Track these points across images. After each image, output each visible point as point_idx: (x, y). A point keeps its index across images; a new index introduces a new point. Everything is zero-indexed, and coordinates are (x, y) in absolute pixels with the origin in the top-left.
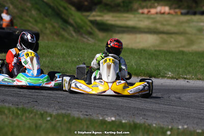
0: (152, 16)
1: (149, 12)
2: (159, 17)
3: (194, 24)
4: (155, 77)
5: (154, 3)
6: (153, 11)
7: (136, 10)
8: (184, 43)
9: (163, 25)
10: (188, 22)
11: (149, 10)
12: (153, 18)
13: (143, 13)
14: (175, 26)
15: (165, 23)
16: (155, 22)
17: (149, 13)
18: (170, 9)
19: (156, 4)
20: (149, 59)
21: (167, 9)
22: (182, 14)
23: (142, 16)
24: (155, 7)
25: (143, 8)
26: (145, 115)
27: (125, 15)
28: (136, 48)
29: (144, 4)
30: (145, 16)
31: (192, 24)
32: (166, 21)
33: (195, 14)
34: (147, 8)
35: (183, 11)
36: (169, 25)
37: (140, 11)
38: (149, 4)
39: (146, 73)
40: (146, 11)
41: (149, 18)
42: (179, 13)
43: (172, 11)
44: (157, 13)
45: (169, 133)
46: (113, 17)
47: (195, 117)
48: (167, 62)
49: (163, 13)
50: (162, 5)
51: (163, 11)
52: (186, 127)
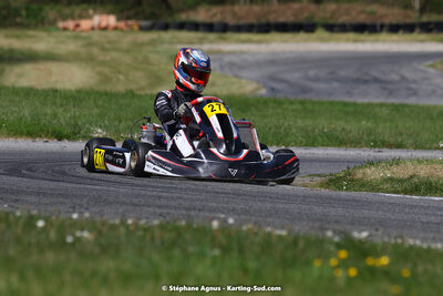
0: (84, 34)
1: (77, 26)
2: (96, 36)
3: (166, 46)
4: (69, 138)
5: (87, 10)
6: (85, 24)
7: (53, 23)
8: (143, 83)
9: (103, 49)
10: (153, 43)
11: (78, 22)
12: (85, 38)
13: (65, 29)
14: (127, 51)
15: (107, 46)
16: (89, 44)
17: (78, 29)
18: (118, 20)
19: (91, 12)
20: (62, 106)
21: (112, 20)
22: (142, 29)
23: (64, 33)
24: (90, 17)
25: (65, 18)
26: (17, 201)
27: (31, 33)
28: (39, 88)
29: (67, 11)
30: (68, 33)
31: (159, 48)
32: (109, 42)
33: (166, 27)
34: (73, 18)
35: (145, 23)
36: (115, 49)
37: (61, 24)
38: (77, 10)
39: (50, 130)
40: (70, 24)
41: (76, 38)
42: (136, 27)
43: (122, 24)
44: (93, 29)
45: (41, 224)
46: (7, 37)
47: (124, 203)
48: (96, 111)
49: (105, 28)
50: (102, 13)
51: (104, 24)
52: (87, 215)
